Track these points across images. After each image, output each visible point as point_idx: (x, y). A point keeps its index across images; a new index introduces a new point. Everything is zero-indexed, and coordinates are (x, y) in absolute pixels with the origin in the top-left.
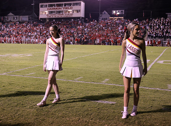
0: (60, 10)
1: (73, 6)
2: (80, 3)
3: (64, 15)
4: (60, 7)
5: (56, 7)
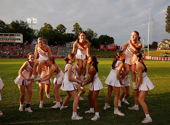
0: (7, 38)
1: (15, 36)
2: (20, 35)
3: (9, 41)
4: (7, 36)
5: (3, 36)
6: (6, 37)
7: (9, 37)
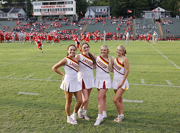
1: (66, 4)
2: (72, 2)
5: (49, 6)
6: (53, 7)
7: (57, 6)
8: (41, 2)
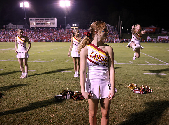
1: (50, 20)
2: (54, 19)
5: (40, 21)
6: (42, 22)
7: (45, 22)
8: (35, 18)
